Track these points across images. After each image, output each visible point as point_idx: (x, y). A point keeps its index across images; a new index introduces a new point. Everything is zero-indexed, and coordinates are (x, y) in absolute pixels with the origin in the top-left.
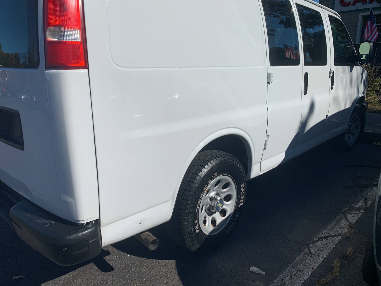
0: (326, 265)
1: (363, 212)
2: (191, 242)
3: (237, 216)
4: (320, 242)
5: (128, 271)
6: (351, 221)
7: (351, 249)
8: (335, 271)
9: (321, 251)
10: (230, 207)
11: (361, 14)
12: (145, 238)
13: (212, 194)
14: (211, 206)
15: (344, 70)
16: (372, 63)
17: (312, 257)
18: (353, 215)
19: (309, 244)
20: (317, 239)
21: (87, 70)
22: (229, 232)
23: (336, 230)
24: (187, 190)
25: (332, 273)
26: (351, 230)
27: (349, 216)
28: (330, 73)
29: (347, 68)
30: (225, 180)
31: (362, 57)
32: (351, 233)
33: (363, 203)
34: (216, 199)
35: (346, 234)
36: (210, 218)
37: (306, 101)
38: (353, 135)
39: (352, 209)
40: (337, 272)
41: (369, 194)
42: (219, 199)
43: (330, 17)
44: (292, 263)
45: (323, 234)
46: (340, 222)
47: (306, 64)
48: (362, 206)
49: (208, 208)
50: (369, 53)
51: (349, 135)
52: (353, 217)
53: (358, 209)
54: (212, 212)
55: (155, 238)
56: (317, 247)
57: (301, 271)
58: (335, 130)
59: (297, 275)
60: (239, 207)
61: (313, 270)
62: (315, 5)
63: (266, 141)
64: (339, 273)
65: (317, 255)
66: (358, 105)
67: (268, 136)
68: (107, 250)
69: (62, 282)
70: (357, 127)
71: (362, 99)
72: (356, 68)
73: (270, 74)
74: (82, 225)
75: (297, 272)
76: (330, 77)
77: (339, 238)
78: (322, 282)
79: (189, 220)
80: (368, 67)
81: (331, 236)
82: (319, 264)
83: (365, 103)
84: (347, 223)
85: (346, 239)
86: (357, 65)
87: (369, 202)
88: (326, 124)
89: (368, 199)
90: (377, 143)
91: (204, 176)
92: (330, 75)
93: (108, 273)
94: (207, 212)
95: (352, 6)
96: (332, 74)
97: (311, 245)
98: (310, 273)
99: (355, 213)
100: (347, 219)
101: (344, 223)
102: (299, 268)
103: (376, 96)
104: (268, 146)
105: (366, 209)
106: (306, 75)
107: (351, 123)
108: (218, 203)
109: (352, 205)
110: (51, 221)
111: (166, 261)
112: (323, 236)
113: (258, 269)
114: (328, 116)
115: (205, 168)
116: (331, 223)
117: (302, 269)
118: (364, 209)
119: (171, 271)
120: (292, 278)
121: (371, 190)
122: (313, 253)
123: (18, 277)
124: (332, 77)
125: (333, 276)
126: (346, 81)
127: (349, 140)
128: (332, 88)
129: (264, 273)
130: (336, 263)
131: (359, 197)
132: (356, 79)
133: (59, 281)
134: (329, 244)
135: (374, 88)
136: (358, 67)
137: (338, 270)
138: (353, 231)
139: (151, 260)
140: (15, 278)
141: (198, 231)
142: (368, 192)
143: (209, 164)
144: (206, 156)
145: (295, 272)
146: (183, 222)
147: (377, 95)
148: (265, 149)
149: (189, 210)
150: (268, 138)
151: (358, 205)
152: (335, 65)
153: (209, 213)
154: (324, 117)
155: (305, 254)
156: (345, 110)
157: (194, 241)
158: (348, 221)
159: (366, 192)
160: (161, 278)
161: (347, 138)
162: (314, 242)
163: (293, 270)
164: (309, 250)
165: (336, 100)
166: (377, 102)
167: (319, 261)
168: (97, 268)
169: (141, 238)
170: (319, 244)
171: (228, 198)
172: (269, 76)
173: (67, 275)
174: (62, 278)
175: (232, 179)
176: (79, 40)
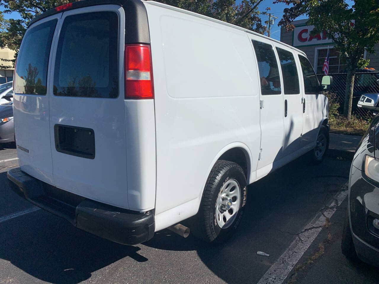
0: (314, 247)
1: (336, 210)
2: (211, 232)
3: (241, 214)
4: (307, 232)
5: (160, 260)
6: (328, 217)
7: (330, 235)
8: (321, 251)
9: (308, 238)
10: (235, 206)
11: (317, 49)
12: (179, 228)
13: (223, 195)
14: (223, 205)
15: (312, 97)
16: (330, 91)
17: (302, 242)
18: (328, 212)
19: (299, 234)
20: (304, 230)
21: (153, 99)
22: (236, 227)
23: (316, 223)
24: (208, 190)
25: (319, 252)
26: (329, 223)
27: (325, 213)
28: (302, 100)
29: (314, 96)
30: (233, 184)
31: (324, 87)
32: (329, 225)
33: (335, 203)
34: (226, 199)
35: (325, 225)
36: (222, 215)
37: (287, 122)
38: (320, 151)
39: (327, 208)
40: (322, 251)
41: (338, 197)
42: (229, 199)
43: (299, 56)
44: (288, 248)
45: (308, 227)
46: (319, 217)
47: (286, 93)
48: (335, 206)
49: (221, 206)
50: (330, 84)
51: (317, 151)
52: (329, 214)
53: (332, 208)
54: (223, 210)
55: (187, 228)
56: (305, 235)
57: (296, 252)
58: (305, 148)
59: (293, 255)
60: (243, 206)
61: (305, 251)
62: (288, 47)
63: (260, 153)
64: (324, 252)
65: (306, 241)
66: (323, 126)
67: (262, 149)
68: (137, 247)
69: (108, 271)
70: (323, 145)
71: (326, 121)
72: (321, 96)
73: (262, 101)
74: (143, 213)
75: (293, 253)
76: (302, 103)
77: (321, 229)
78: (312, 258)
79: (211, 214)
80: (327, 94)
81: (314, 228)
82: (308, 247)
83: (328, 124)
84: (325, 218)
85: (325, 229)
86: (321, 94)
87: (339, 202)
88: (301, 141)
89: (338, 201)
90: (340, 158)
91: (221, 179)
92: (302, 102)
93: (144, 263)
94: (220, 210)
95: (308, 41)
96: (304, 101)
97: (300, 235)
98: (303, 253)
99: (330, 211)
100: (324, 215)
101: (322, 218)
102: (294, 250)
103: (334, 119)
104: (262, 157)
105: (337, 208)
106: (286, 101)
107: (318, 141)
108: (228, 203)
109: (327, 205)
110: (118, 212)
111: (189, 252)
112: (309, 228)
113: (264, 253)
114: (302, 135)
115: (220, 173)
116: (313, 219)
117: (296, 251)
118: (336, 208)
119: (196, 258)
120: (290, 257)
121: (340, 194)
122: (303, 240)
123: (67, 270)
124: (304, 103)
125: (320, 254)
126: (314, 106)
127: (318, 155)
128: (304, 112)
129: (268, 255)
130: (321, 245)
131: (331, 199)
132: (321, 105)
133: (105, 270)
134: (314, 233)
135: (332, 112)
136: (322, 95)
137: (323, 250)
138: (330, 223)
139: (176, 251)
140: (66, 271)
141: (216, 224)
142: (338, 195)
143: (223, 170)
144: (219, 164)
145: (292, 253)
146: (206, 216)
147: (336, 118)
148: (259, 159)
149: (211, 206)
150: (261, 151)
151: (331, 205)
152: (306, 94)
153: (221, 211)
154: (299, 136)
155: (296, 241)
156: (314, 130)
157: (213, 232)
158: (325, 216)
159: (336, 195)
160: (189, 263)
161: (316, 154)
162: (302, 232)
163: (290, 252)
164: (300, 238)
165: (307, 121)
166: (336, 124)
167: (308, 245)
168: (134, 260)
169: (175, 229)
170: (306, 234)
171: (234, 199)
172: (261, 103)
173: (110, 266)
174: (107, 267)
175: (238, 184)
176: (149, 79)
